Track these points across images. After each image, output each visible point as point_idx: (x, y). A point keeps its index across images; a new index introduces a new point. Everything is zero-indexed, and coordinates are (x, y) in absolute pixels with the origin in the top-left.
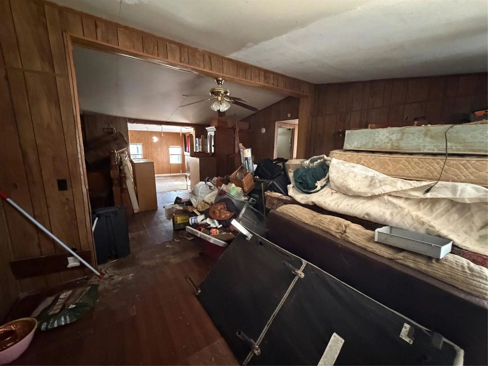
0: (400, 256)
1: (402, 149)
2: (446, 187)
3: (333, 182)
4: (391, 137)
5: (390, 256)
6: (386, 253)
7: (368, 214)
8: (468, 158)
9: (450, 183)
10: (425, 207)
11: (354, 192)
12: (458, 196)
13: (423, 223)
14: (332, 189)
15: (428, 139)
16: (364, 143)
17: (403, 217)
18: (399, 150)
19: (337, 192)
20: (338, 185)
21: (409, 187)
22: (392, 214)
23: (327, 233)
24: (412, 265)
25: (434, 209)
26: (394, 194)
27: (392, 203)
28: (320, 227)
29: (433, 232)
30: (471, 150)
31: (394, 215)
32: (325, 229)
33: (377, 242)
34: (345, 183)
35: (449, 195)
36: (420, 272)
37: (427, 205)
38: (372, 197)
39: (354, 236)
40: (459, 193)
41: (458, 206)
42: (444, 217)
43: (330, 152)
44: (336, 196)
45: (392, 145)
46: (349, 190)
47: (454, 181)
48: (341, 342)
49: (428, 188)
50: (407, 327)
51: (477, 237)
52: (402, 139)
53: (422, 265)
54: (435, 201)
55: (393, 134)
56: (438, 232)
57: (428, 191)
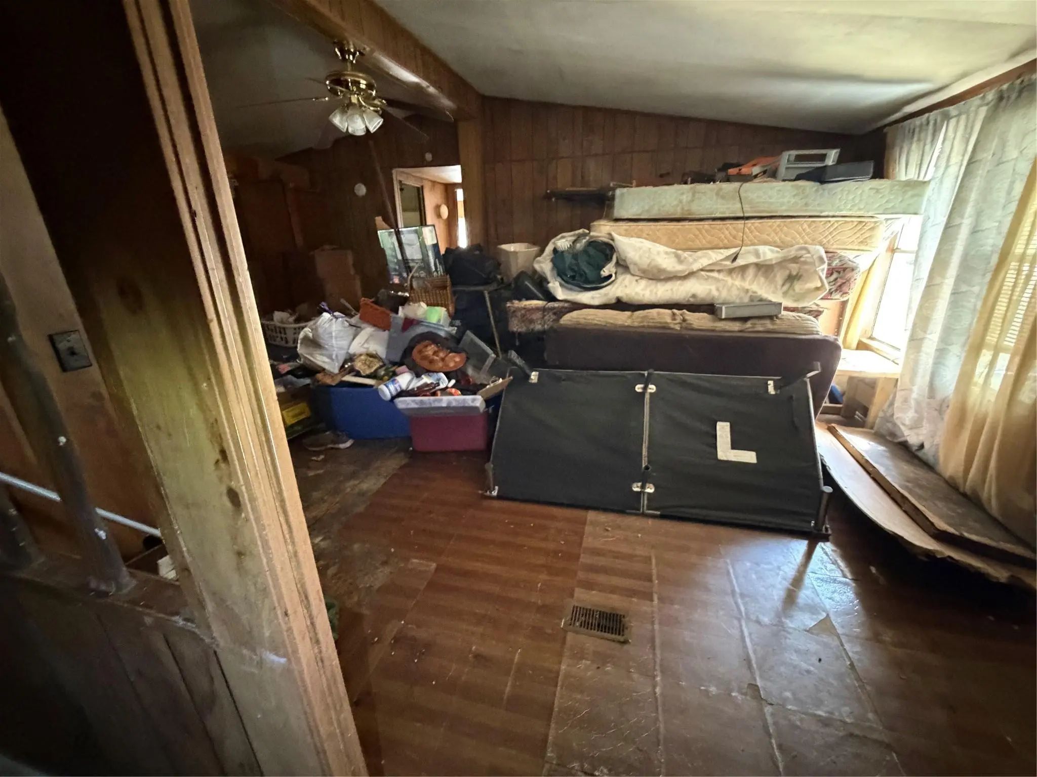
0: (748, 325)
1: (693, 214)
2: (749, 252)
3: (635, 264)
4: (681, 198)
5: (740, 329)
6: (736, 326)
7: (694, 296)
8: (753, 221)
9: (751, 248)
10: (737, 277)
11: (670, 272)
12: (762, 259)
13: (747, 291)
14: (633, 275)
15: (720, 201)
16: (647, 207)
17: (729, 290)
18: (690, 214)
19: (642, 278)
20: (645, 267)
21: (722, 257)
22: (718, 289)
23: (664, 328)
24: (761, 329)
25: (745, 276)
26: (708, 268)
27: (713, 277)
28: (650, 324)
29: (756, 297)
30: (755, 212)
31: (721, 289)
32: (659, 325)
33: (725, 319)
34: (653, 263)
35: (752, 259)
36: (768, 332)
37: (738, 274)
38: (691, 274)
39: (697, 321)
40: (762, 256)
41: (763, 270)
42: (755, 283)
43: (592, 224)
44: (643, 283)
45: (683, 209)
46: (661, 271)
47: (753, 244)
48: (727, 426)
49: (735, 255)
50: (771, 383)
51: (781, 294)
52: (692, 201)
53: (769, 325)
54: (744, 269)
55: (683, 194)
56: (761, 295)
57: (735, 259)
